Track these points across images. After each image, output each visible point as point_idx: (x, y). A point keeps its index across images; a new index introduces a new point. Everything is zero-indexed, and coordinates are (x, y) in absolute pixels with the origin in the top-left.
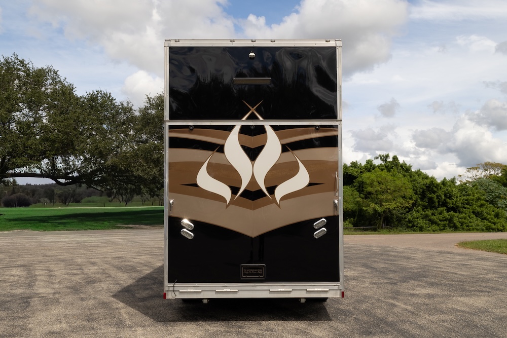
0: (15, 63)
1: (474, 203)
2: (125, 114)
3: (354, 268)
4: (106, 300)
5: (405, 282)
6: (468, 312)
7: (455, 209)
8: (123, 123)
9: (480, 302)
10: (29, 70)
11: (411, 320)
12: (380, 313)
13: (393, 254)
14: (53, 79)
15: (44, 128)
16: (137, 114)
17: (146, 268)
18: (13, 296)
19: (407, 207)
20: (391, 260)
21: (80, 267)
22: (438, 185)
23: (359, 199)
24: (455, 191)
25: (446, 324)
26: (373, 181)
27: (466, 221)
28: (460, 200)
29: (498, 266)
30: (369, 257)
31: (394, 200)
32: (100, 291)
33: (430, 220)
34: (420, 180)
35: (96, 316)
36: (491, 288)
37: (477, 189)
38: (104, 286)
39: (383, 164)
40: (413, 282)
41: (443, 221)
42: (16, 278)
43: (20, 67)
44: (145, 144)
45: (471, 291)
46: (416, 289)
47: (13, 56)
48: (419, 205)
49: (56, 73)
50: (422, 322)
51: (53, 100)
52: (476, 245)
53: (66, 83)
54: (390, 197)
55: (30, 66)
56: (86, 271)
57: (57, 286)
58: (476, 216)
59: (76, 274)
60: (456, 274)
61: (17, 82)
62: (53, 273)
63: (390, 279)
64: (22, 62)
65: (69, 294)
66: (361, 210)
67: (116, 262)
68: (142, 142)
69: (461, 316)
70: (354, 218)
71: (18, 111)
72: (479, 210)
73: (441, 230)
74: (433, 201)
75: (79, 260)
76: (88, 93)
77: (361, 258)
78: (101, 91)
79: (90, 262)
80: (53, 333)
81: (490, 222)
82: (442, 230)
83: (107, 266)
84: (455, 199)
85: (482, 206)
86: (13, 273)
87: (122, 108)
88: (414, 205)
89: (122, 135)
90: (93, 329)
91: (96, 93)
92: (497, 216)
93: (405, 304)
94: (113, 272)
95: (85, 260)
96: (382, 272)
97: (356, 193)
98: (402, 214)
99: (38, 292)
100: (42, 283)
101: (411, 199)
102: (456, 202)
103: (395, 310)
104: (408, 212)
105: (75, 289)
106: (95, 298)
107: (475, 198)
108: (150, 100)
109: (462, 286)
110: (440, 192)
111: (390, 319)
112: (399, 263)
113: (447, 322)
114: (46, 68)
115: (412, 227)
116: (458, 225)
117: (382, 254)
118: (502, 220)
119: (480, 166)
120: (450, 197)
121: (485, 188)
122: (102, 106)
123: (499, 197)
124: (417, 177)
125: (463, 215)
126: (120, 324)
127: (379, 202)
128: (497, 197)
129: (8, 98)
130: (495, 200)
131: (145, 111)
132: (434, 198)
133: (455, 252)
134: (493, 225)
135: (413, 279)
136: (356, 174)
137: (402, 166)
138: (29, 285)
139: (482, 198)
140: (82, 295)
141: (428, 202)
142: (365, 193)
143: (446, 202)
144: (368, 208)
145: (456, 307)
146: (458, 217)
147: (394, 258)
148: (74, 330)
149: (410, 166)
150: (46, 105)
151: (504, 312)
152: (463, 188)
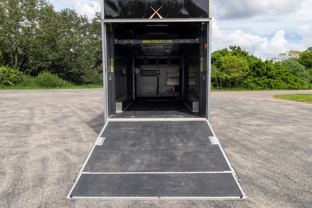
1: (283, 73)
2: (83, 22)
3: (214, 110)
4: (73, 127)
5: (244, 117)
6: (282, 135)
7: (271, 77)
8: (83, 28)
9: (288, 129)
11: (249, 139)
12: (230, 135)
13: (236, 102)
14: (42, 2)
15: (37, 31)
16: (90, 22)
17: (97, 109)
18: (21, 125)
19: (245, 76)
20: (235, 105)
21: (60, 109)
22: (263, 63)
23: (217, 71)
24: (273, 67)
25: (269, 141)
26: (226, 60)
27: (278, 84)
28: (275, 72)
29: (297, 109)
30: (223, 104)
31: (238, 72)
32: (70, 122)
33: (257, 83)
34: (252, 61)
35: (67, 136)
36: (294, 121)
37: (285, 66)
38: (73, 119)
39: (232, 51)
40: (248, 117)
41: (264, 84)
42: (24, 115)
45: (283, 123)
46: (250, 121)
48: (251, 75)
50: (254, 140)
51: (42, 14)
52: (284, 97)
53: (49, 4)
54: (235, 70)
56: (63, 111)
57: (46, 119)
58: (284, 81)
59: (58, 113)
60: (273, 113)
61: (20, 3)
62: (45, 112)
63: (235, 115)
65: (52, 124)
66: (218, 78)
67: (80, 106)
69: (278, 137)
71: (22, 21)
72: (286, 77)
73: (263, 89)
75: (60, 105)
76: (62, 10)
77: (218, 104)
78: (69, 9)
79: (65, 106)
80: (42, 145)
81: (291, 84)
83: (75, 108)
84: (272, 71)
85: (287, 75)
86: (23, 112)
87: (82, 19)
88: (248, 75)
89: (82, 35)
90: (65, 143)
91: (66, 10)
92: (295, 81)
93: (245, 130)
94: (78, 112)
95: (63, 105)
96: (230, 112)
98: (241, 80)
99: (35, 122)
100: (38, 118)
101: (247, 71)
102: (272, 73)
103: (239, 133)
104: (245, 79)
105: (56, 121)
106: (67, 126)
107: (283, 70)
108: (97, 14)
109: (277, 120)
110: (264, 68)
111: (236, 138)
112: (240, 107)
113: (269, 140)
115: (247, 87)
116: (273, 86)
117: (230, 102)
118: (298, 83)
119: (287, 53)
120: (269, 70)
121: (290, 65)
122: (70, 17)
123: (299, 70)
124: (251, 59)
125: (276, 80)
126: (80, 140)
127: (228, 73)
128: (297, 70)
129: (16, 13)
130: (296, 72)
131: (94, 20)
132: (260, 71)
133: (272, 101)
134: (293, 86)
135: (248, 116)
136: (216, 58)
137: (243, 53)
138: (31, 119)
139: (288, 71)
140: (60, 124)
141: (257, 73)
142: (221, 68)
143: (267, 73)
144: (222, 76)
145: (274, 131)
146: (273, 81)
147: (237, 104)
148: (54, 144)
149: (248, 53)
150: (38, 18)
151: (303, 134)
152: (277, 65)
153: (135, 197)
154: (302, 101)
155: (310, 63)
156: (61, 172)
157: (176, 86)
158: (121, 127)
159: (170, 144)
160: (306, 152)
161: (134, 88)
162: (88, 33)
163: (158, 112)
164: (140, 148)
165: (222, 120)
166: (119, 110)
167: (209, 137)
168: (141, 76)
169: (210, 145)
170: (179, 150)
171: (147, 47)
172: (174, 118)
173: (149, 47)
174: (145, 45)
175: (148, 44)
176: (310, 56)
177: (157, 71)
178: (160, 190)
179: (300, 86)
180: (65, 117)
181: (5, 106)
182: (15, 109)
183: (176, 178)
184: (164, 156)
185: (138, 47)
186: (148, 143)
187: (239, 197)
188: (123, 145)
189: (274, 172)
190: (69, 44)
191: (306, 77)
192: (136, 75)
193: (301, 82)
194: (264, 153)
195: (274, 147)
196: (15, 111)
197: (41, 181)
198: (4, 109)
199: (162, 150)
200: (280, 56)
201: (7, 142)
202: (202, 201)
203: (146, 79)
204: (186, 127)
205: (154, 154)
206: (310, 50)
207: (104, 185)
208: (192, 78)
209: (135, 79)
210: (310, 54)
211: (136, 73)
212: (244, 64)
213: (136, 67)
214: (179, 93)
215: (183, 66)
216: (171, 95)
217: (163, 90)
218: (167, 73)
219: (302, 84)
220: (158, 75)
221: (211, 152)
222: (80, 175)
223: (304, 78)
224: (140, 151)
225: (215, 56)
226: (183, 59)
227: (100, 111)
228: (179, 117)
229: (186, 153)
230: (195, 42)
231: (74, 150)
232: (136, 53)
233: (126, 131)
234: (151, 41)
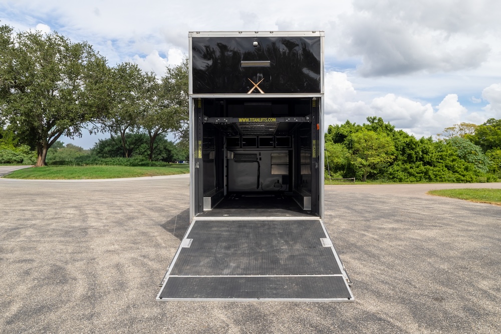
0: (56, 39)
1: (447, 158)
2: (149, 82)
3: (338, 210)
4: (144, 231)
5: (377, 219)
6: (420, 240)
7: (430, 163)
8: (148, 91)
9: (431, 233)
10: (67, 45)
11: (375, 244)
12: (352, 240)
13: (371, 199)
14: (89, 53)
15: (82, 95)
16: (160, 82)
17: (172, 209)
18: (73, 227)
19: (390, 162)
20: (369, 204)
21: (120, 208)
22: (417, 143)
23: (348, 155)
24: (431, 148)
25: (400, 247)
26: (360, 139)
27: (440, 173)
28: (435, 155)
29: (455, 209)
30: (351, 202)
31: (378, 156)
32: (139, 224)
33: (408, 173)
34: (401, 139)
35: (139, 241)
36: (444, 224)
37: (450, 146)
38: (141, 221)
39: (370, 125)
40: (383, 219)
41: (420, 173)
42: (72, 216)
43: (61, 43)
44: (167, 108)
45: (427, 226)
46: (384, 224)
47: (54, 33)
48: (399, 160)
49: (90, 48)
50: (382, 246)
51: (89, 70)
52: (443, 193)
53: (99, 56)
54: (374, 152)
55: (68, 41)
56: (125, 211)
57: (105, 221)
58: (449, 169)
59: (118, 213)
60: (419, 214)
61: (58, 55)
62: (100, 212)
63: (365, 217)
64: (62, 38)
65: (115, 226)
66: (349, 164)
67: (148, 205)
68: (164, 107)
69: (414, 242)
70: (343, 171)
71: (60, 80)
72: (452, 164)
73: (417, 181)
74: (412, 156)
75: (118, 203)
76: (118, 65)
77: (346, 202)
78: (129, 63)
79: (126, 204)
80: (110, 251)
81: (460, 174)
82: (419, 180)
83: (142, 207)
84: (431, 155)
85: (453, 160)
86: (69, 212)
87: (147, 78)
88: (396, 159)
89: (147, 100)
90: (138, 249)
91: (125, 65)
92: (466, 169)
93: (373, 234)
94: (147, 212)
95: (122, 203)
96: (360, 212)
97: (345, 149)
98: (384, 167)
99: (91, 225)
100: (93, 219)
101: (392, 155)
102: (431, 158)
103: (365, 238)
104: (389, 166)
105: (119, 223)
106: (136, 229)
107: (448, 154)
108: (170, 71)
109: (420, 223)
110: (418, 149)
111: (359, 244)
112: (375, 206)
113: (402, 246)
114: (82, 43)
115: (393, 178)
116: (432, 177)
117: (362, 200)
118: (471, 173)
119: (457, 126)
120: (427, 153)
121: (458, 145)
122: (130, 75)
123: (471, 153)
124: (399, 137)
125: (437, 168)
126: (157, 246)
127: (365, 157)
128: (469, 153)
129: (52, 70)
130: (467, 155)
131: (166, 80)
132: (412, 154)
133: (423, 197)
134: (462, 177)
135: (383, 217)
136: (347, 134)
137: (386, 127)
138: (83, 221)
139: (455, 154)
140: (126, 227)
141: (408, 157)
142: (353, 149)
143: (423, 158)
144: (355, 162)
145: (412, 236)
146: (432, 170)
147: (372, 203)
148: (125, 249)
149: (394, 127)
150: (82, 75)
151: (448, 240)
152: (438, 146)
153: (232, 299)
154: (466, 199)
155: (491, 142)
156: (142, 277)
157: (284, 177)
158: (212, 227)
159: (272, 246)
160: (442, 258)
161: (225, 178)
162: (155, 98)
163: (259, 210)
164: (236, 250)
165: (346, 223)
166: (207, 208)
167: (321, 239)
168: (236, 161)
169: (321, 247)
170: (283, 253)
171: (244, 126)
172: (279, 216)
173: (247, 126)
174: (242, 123)
175: (246, 122)
176: (491, 131)
177: (258, 155)
178: (259, 293)
179: (474, 177)
180: (131, 218)
181: (40, 204)
182: (56, 209)
183: (279, 281)
184: (265, 259)
185: (233, 126)
186: (246, 245)
187: (347, 299)
188: (215, 247)
189: (395, 278)
190: (128, 114)
191: (483, 163)
192: (227, 160)
193: (475, 171)
194: (390, 259)
195: (404, 254)
196: (57, 211)
197: (121, 286)
198: (41, 208)
199: (263, 253)
200: (446, 131)
201: (64, 247)
202: (305, 303)
203: (242, 166)
204: (293, 228)
205: (253, 257)
206: (490, 122)
207: (196, 288)
208: (305, 164)
209: (227, 167)
210: (490, 128)
211: (229, 158)
212: (388, 144)
213: (228, 149)
214: (288, 186)
215: (293, 149)
216: (277, 189)
217: (266, 182)
218: (272, 157)
219: (477, 174)
220: (258, 160)
221: (322, 255)
222: (168, 278)
223: (480, 166)
224: (236, 254)
225: (345, 132)
226: (293, 139)
227: (177, 211)
228: (286, 216)
229: (291, 256)
230: (305, 121)
231: (152, 256)
232: (229, 132)
233: (218, 232)
234: (250, 120)
